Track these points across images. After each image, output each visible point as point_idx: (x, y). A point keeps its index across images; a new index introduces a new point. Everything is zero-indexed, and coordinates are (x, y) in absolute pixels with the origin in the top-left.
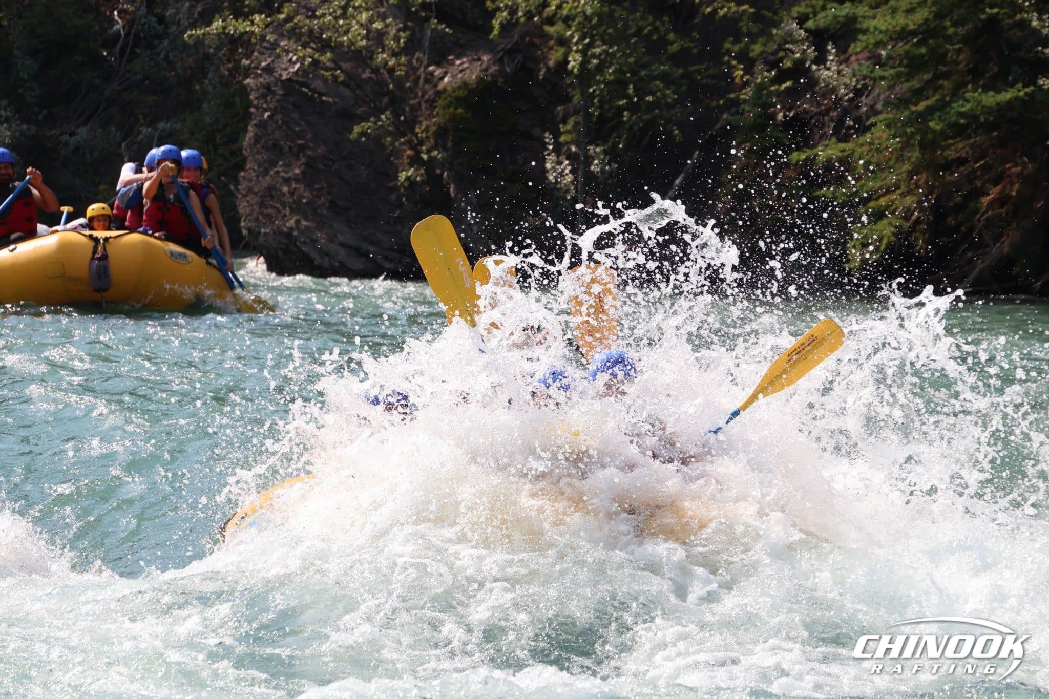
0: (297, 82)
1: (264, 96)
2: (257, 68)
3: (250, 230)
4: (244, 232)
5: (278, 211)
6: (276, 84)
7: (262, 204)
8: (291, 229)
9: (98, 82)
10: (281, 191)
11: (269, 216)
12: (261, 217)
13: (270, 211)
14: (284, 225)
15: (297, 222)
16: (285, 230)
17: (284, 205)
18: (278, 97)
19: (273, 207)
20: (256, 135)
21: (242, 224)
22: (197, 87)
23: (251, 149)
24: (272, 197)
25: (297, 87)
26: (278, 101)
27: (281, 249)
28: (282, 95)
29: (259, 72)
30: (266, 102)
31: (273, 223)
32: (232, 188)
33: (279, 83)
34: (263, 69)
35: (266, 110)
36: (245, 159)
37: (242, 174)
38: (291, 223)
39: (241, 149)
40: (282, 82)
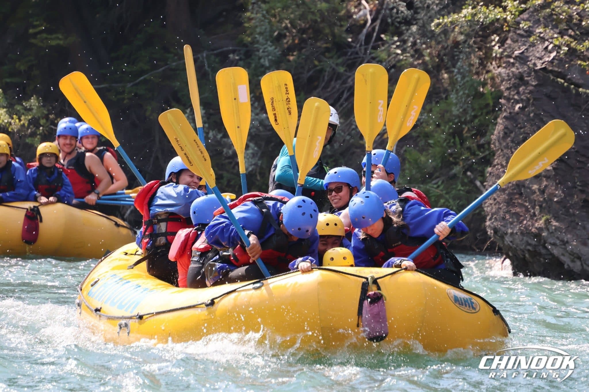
0: (552, 72)
1: (516, 87)
2: (509, 56)
3: (496, 231)
4: (490, 232)
5: (527, 210)
6: (529, 75)
7: (510, 202)
8: (540, 229)
9: (342, 70)
10: (530, 188)
11: (517, 215)
12: (508, 217)
13: (518, 210)
14: (533, 225)
15: (548, 222)
16: (533, 230)
17: (533, 204)
18: (531, 88)
19: (521, 205)
20: (506, 128)
21: (488, 223)
22: (446, 76)
23: (500, 144)
24: (521, 194)
25: (552, 77)
26: (531, 92)
27: (529, 250)
28: (535, 86)
29: (512, 60)
30: (518, 93)
31: (521, 222)
32: (478, 183)
33: (533, 74)
34: (516, 58)
35: (517, 102)
36: (493, 154)
37: (489, 169)
38: (541, 223)
39: (489, 143)
40: (536, 71)
